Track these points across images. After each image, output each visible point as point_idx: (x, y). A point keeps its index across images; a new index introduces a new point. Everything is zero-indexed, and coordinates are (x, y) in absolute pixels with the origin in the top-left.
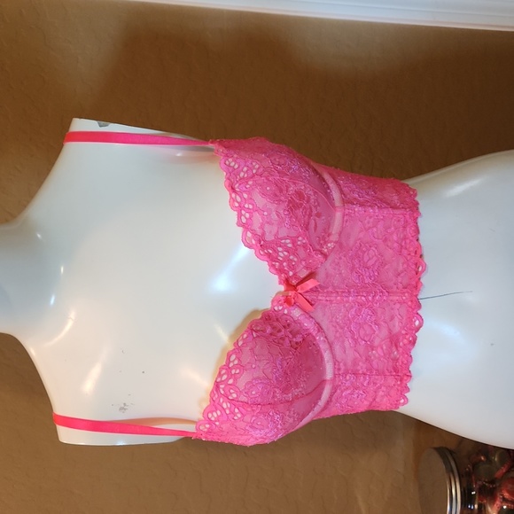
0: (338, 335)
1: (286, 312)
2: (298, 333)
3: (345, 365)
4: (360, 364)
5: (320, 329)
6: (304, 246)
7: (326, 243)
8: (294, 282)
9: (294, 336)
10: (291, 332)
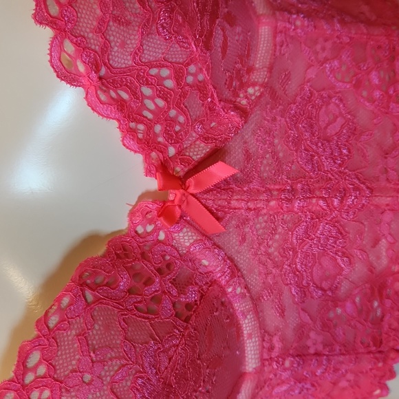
0: (270, 280)
1: (162, 236)
2: (190, 281)
3: (282, 340)
4: (312, 334)
5: (235, 270)
6: (201, 88)
7: (243, 86)
8: (179, 170)
9: (182, 291)
10: (174, 282)
